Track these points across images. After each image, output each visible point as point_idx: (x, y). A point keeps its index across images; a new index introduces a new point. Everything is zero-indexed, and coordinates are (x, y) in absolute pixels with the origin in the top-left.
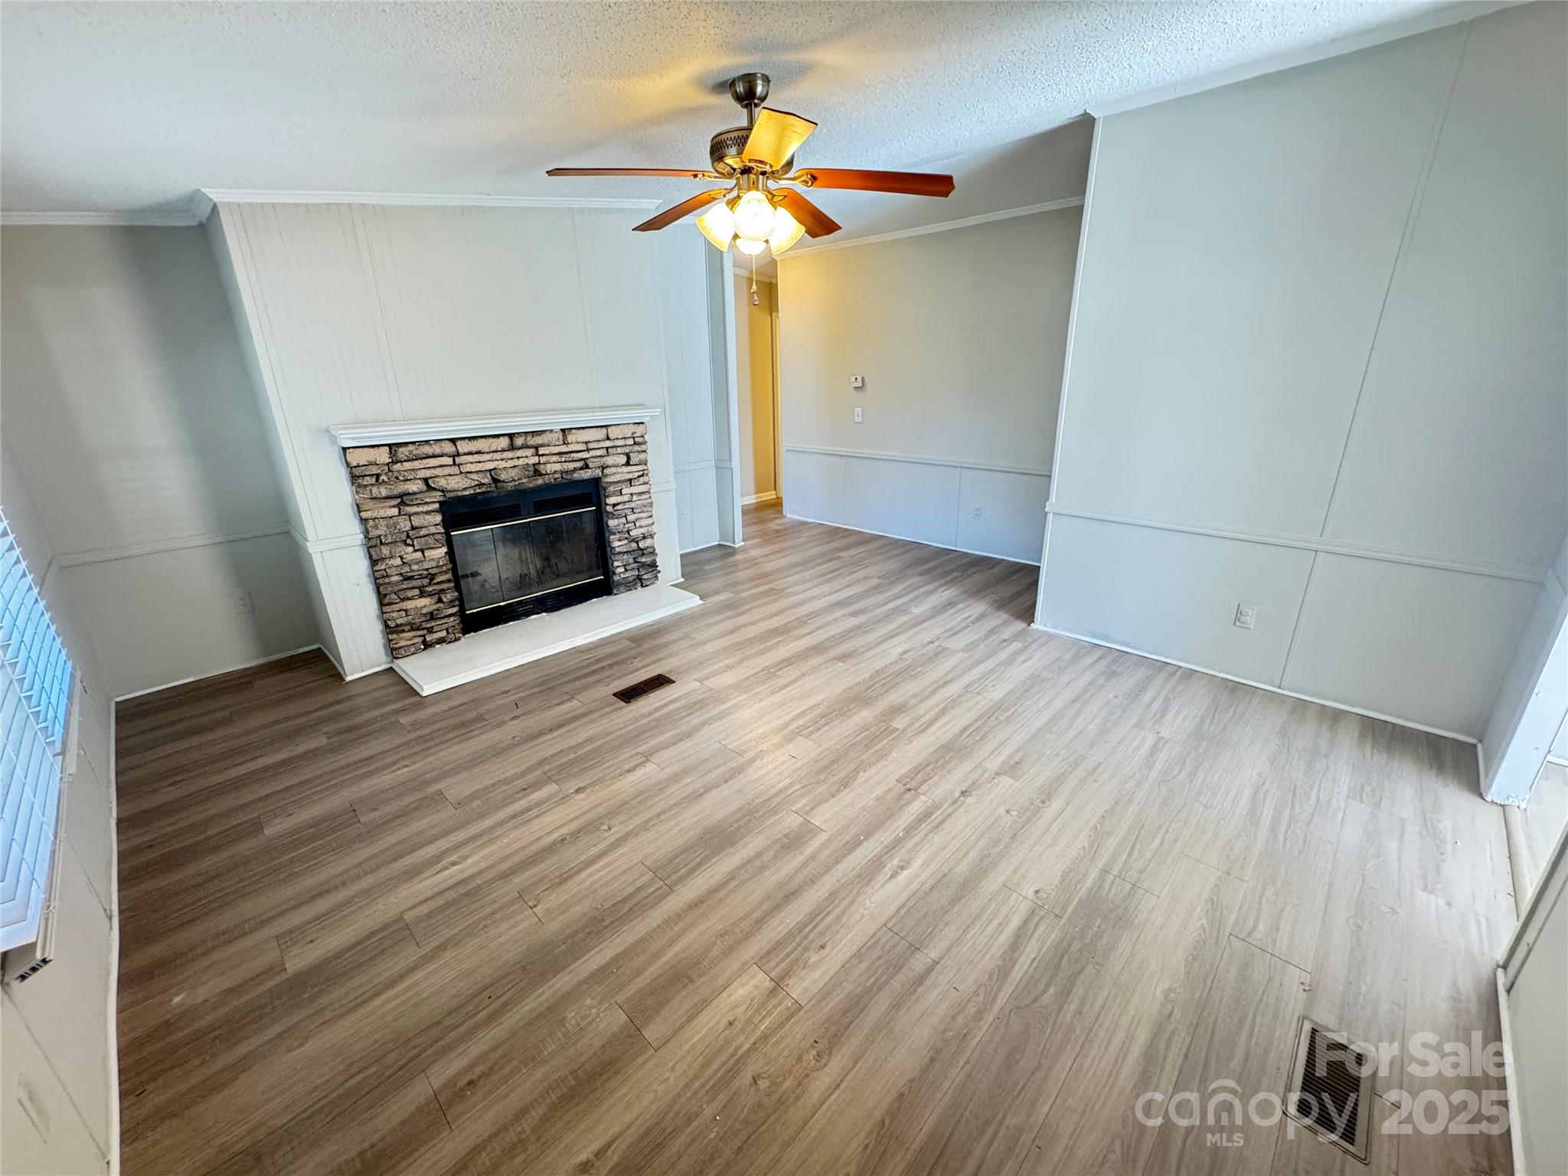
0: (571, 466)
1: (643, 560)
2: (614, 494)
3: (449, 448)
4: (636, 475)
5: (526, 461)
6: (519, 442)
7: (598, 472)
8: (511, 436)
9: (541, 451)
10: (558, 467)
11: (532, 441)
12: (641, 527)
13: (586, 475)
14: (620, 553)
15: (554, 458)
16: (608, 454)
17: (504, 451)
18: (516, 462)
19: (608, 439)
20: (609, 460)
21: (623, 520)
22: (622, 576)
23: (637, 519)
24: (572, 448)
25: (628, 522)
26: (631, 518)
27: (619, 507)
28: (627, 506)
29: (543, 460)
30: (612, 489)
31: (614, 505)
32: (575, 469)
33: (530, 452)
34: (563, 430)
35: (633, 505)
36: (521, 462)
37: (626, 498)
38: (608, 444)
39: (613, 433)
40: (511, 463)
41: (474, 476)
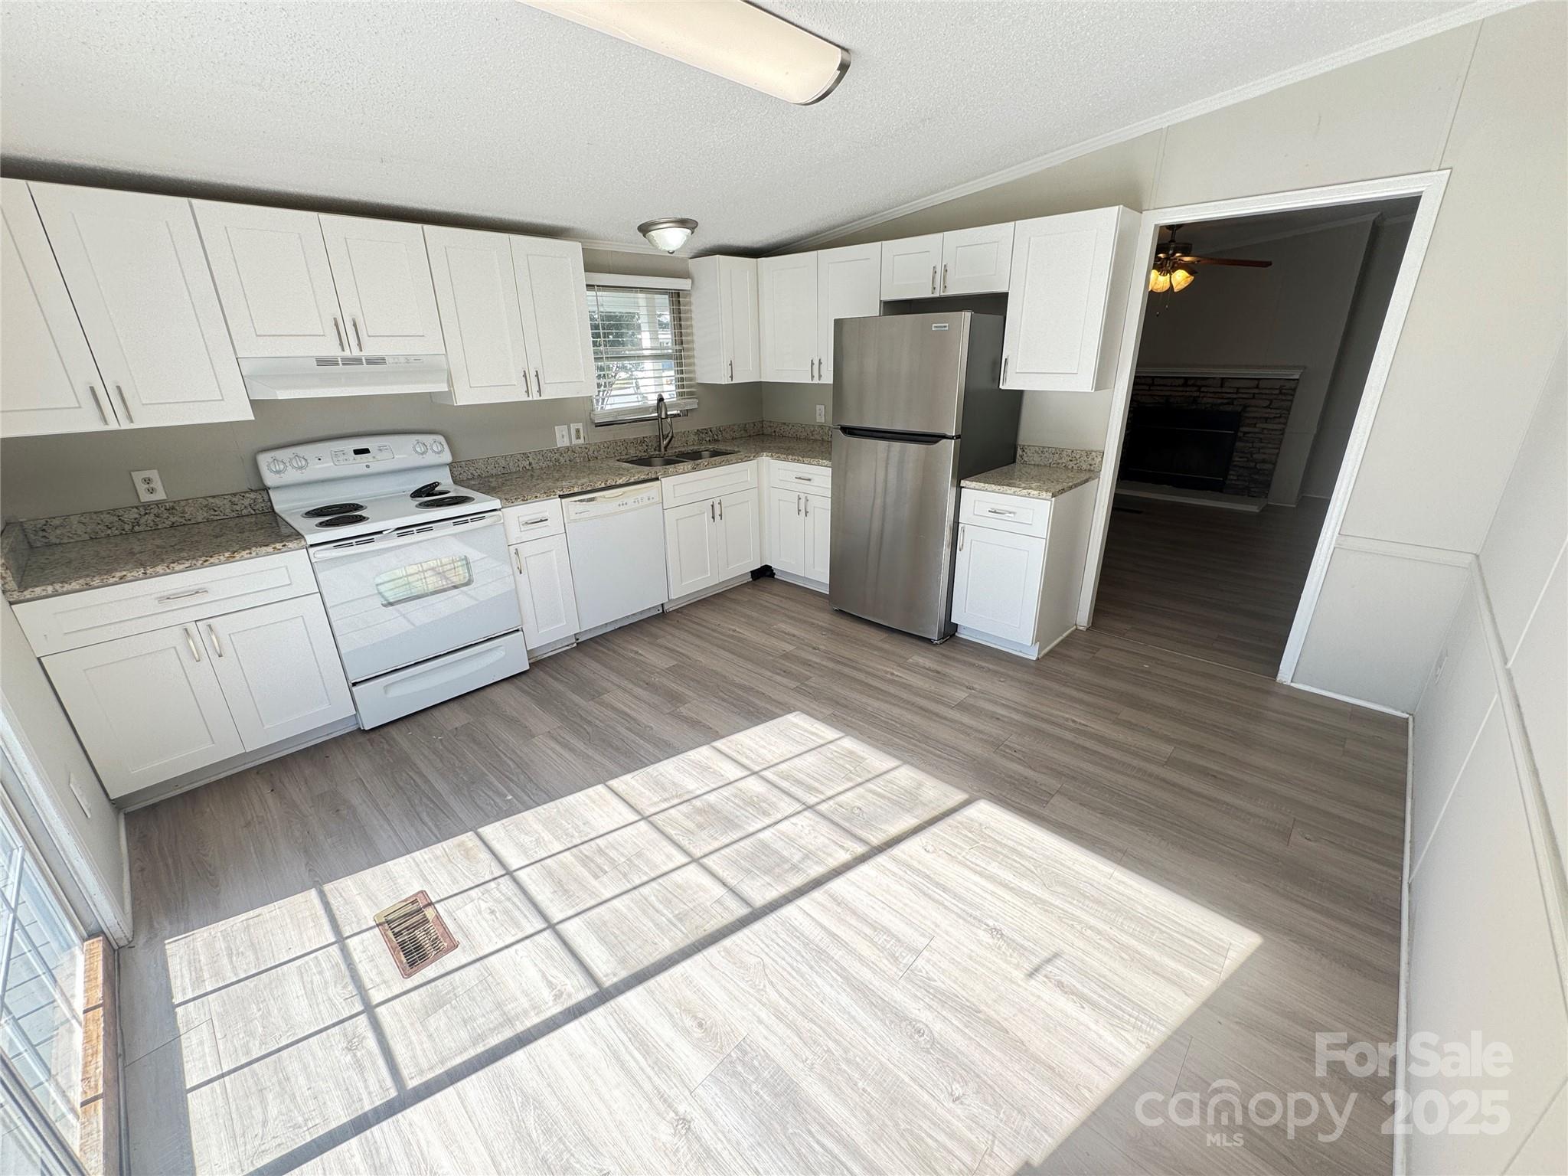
0: (1220, 401)
1: (1256, 477)
2: (1249, 425)
3: (1149, 381)
4: (1272, 416)
5: (1191, 394)
6: (1190, 382)
7: (1239, 409)
8: (1186, 379)
9: (1203, 389)
10: (1210, 400)
11: (1199, 383)
12: (1264, 453)
13: (1229, 408)
14: (1235, 466)
15: (1211, 395)
16: (1254, 398)
17: (1179, 386)
18: (1184, 393)
19: (1257, 387)
20: (1253, 402)
21: (1251, 445)
22: (1233, 482)
23: (1263, 448)
24: (1224, 390)
25: (1253, 447)
26: (1258, 445)
27: (1250, 435)
28: (1257, 435)
29: (1202, 395)
30: (1248, 421)
31: (1245, 433)
32: (1222, 404)
33: (1195, 389)
34: (1223, 379)
35: (1262, 436)
36: (1188, 394)
37: (1256, 430)
38: (1256, 391)
39: (1262, 384)
40: (1180, 394)
41: (1157, 398)
